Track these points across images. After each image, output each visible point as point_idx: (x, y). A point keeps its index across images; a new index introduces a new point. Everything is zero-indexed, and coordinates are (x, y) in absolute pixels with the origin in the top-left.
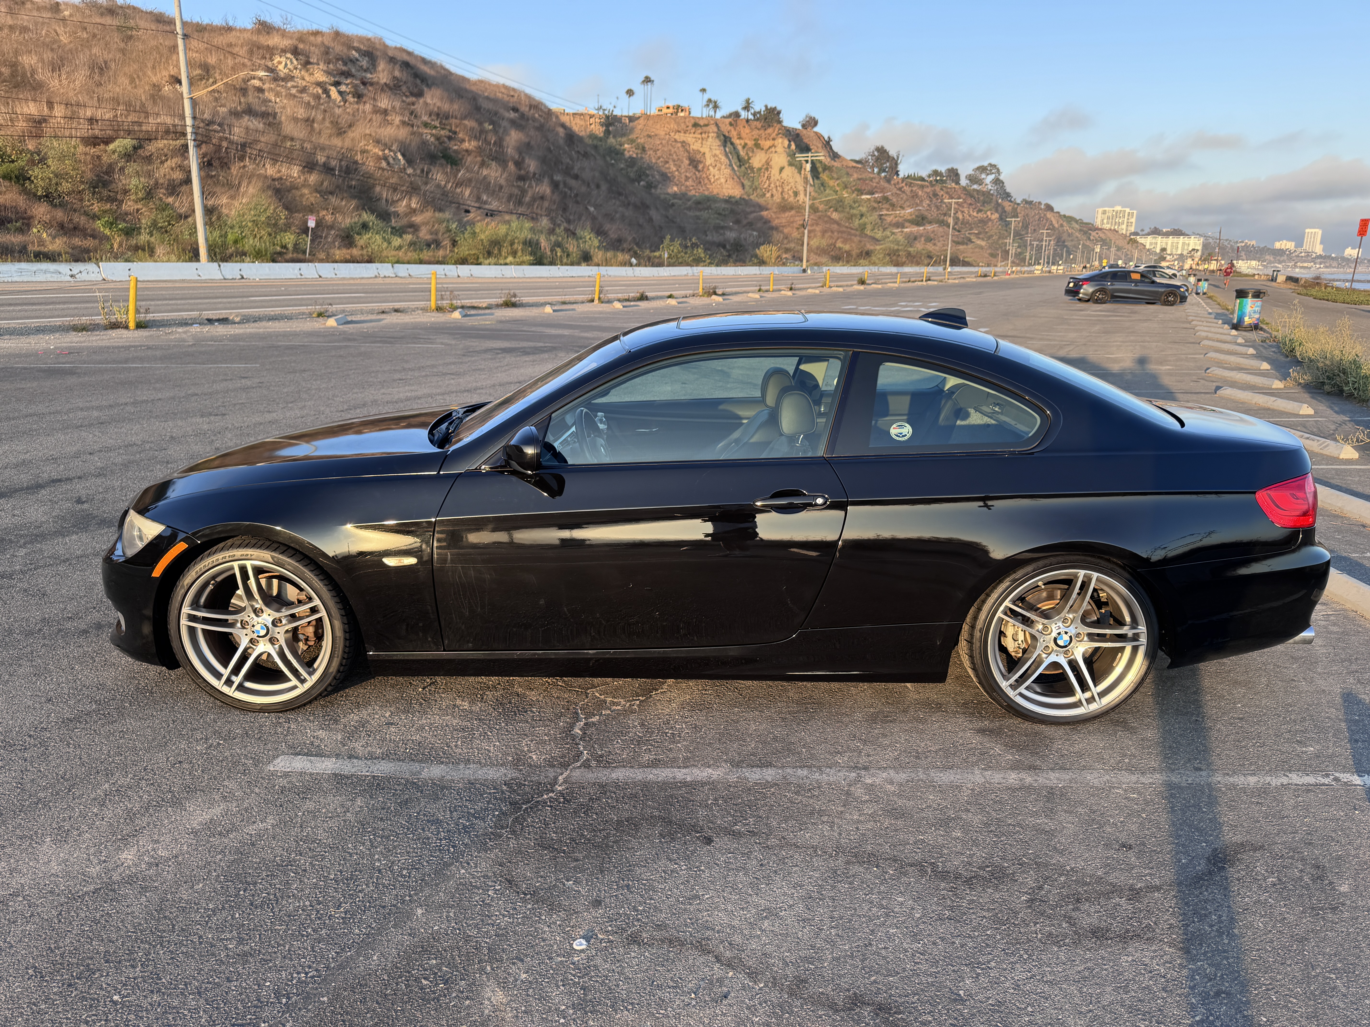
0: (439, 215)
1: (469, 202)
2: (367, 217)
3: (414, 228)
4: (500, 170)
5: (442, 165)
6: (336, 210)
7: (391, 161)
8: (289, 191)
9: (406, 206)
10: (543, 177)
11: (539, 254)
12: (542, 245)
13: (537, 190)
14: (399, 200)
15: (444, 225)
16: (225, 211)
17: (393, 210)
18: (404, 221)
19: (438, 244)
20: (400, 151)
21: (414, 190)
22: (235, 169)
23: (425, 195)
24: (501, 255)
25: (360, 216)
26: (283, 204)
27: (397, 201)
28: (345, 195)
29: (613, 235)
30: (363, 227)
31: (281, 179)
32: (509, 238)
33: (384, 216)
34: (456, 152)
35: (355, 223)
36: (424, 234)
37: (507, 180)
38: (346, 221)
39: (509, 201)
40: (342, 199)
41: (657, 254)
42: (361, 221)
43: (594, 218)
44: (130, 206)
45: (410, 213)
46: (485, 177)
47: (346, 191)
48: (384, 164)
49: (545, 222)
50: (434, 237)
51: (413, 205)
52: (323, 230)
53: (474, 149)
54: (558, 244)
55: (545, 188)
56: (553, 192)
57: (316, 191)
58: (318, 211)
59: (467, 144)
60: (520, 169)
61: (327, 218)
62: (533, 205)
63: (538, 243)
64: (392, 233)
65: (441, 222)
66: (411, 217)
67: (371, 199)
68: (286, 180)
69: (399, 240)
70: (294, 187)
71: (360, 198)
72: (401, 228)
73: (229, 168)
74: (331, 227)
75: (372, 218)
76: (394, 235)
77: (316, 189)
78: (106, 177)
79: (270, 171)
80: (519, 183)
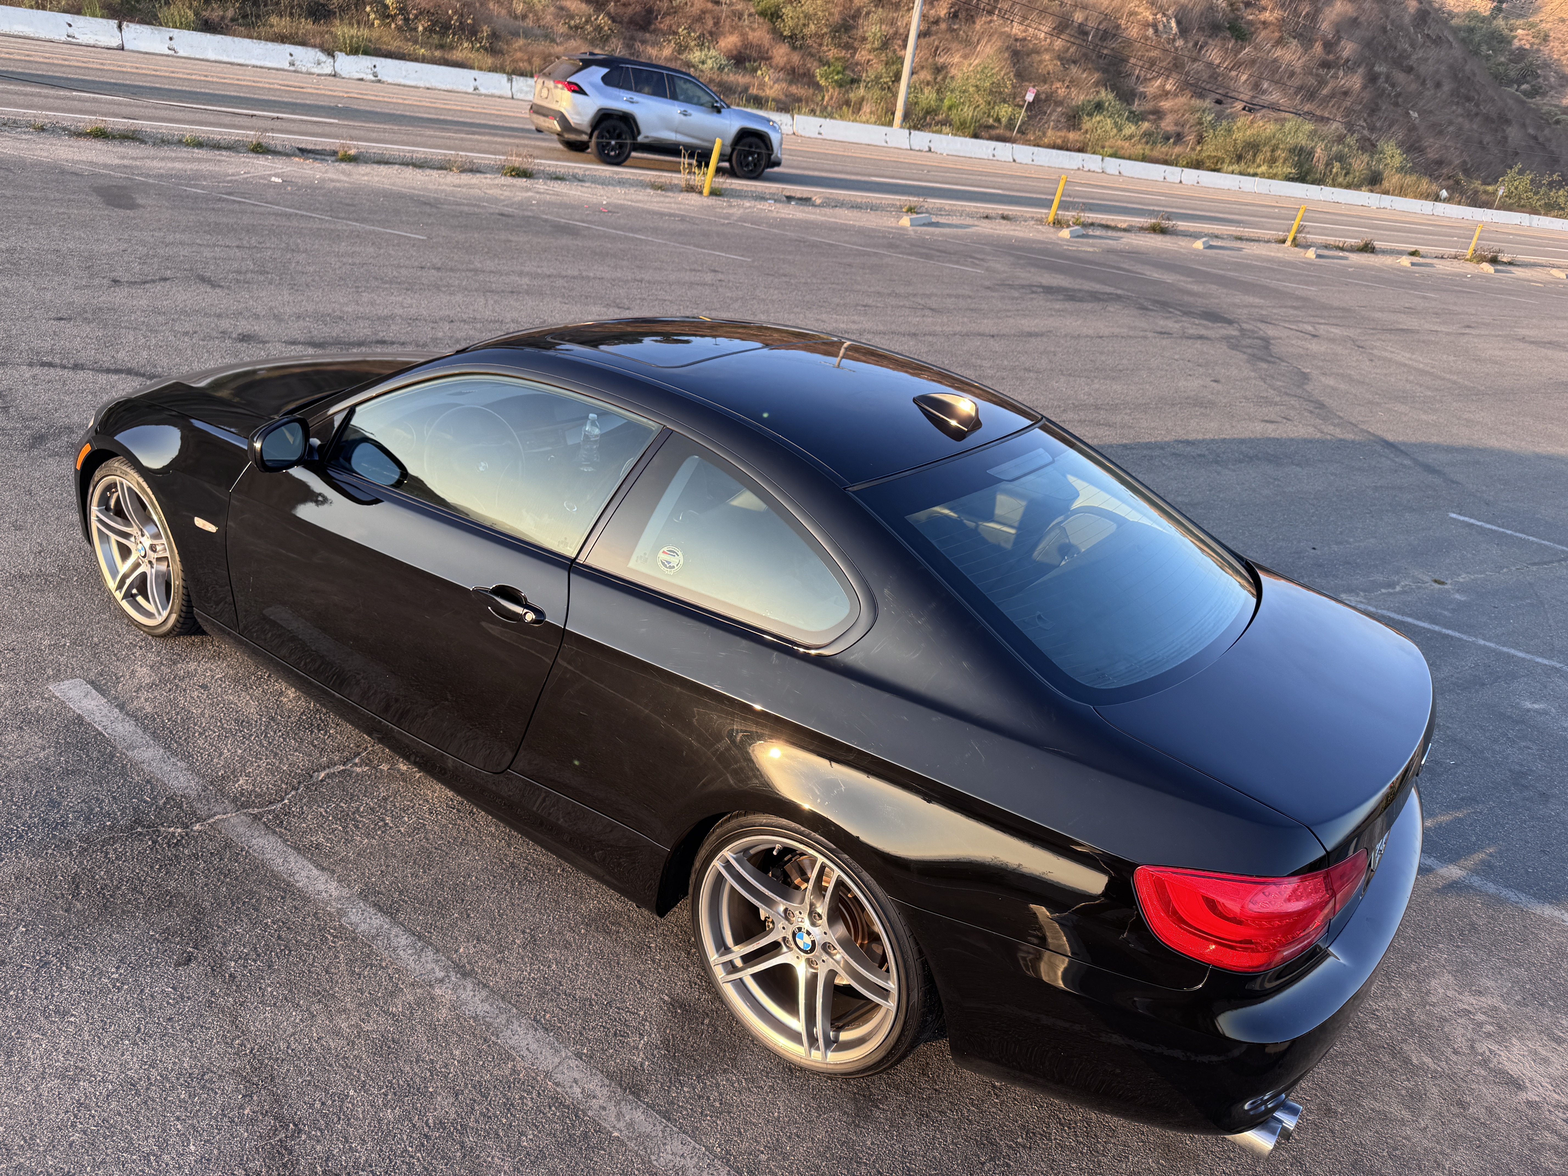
0: (1197, 102)
1: (1241, 89)
2: (1106, 96)
3: (1158, 114)
4: (1300, 50)
5: (1224, 39)
6: (1074, 83)
7: (1161, 27)
8: (1028, 55)
9: (1158, 87)
10: (1359, 66)
11: (1306, 166)
12: (1317, 155)
13: (1343, 82)
14: (1154, 78)
15: (1198, 115)
16: (953, 71)
17: (1142, 90)
18: (1149, 106)
19: (1179, 138)
20: (1176, 17)
21: (1177, 66)
22: (980, 24)
23: (1187, 73)
24: (1254, 162)
25: (1098, 92)
26: (1017, 70)
27: (1150, 79)
28: (1090, 66)
29: (1432, 155)
30: (1096, 107)
31: (1025, 39)
32: (1274, 142)
33: (1127, 96)
34: (1251, 23)
35: (1089, 101)
36: (1168, 125)
37: (1304, 67)
38: (1079, 98)
39: (1296, 94)
40: (1085, 70)
41: (1490, 188)
42: (1097, 99)
43: (1413, 128)
44: (862, 56)
45: (1161, 96)
46: (1275, 60)
47: (1093, 62)
48: (1151, 31)
49: (1336, 126)
50: (1178, 129)
51: (1168, 87)
52: (1050, 106)
53: (1274, 21)
54: (1340, 158)
55: (1355, 81)
56: (1364, 87)
57: (1059, 58)
58: (1052, 82)
59: (1267, 14)
60: (1329, 53)
61: (1059, 91)
62: (1329, 101)
63: (1311, 153)
64: (1128, 118)
65: (1193, 111)
66: (1160, 102)
67: (1120, 73)
68: (1030, 41)
69: (1133, 128)
70: (1036, 51)
71: (1105, 71)
72: (1141, 113)
73: (974, 22)
74: (1059, 103)
75: (1111, 96)
76: (1129, 121)
77: (1059, 56)
78: (851, 22)
79: (1017, 29)
80: (1320, 71)
